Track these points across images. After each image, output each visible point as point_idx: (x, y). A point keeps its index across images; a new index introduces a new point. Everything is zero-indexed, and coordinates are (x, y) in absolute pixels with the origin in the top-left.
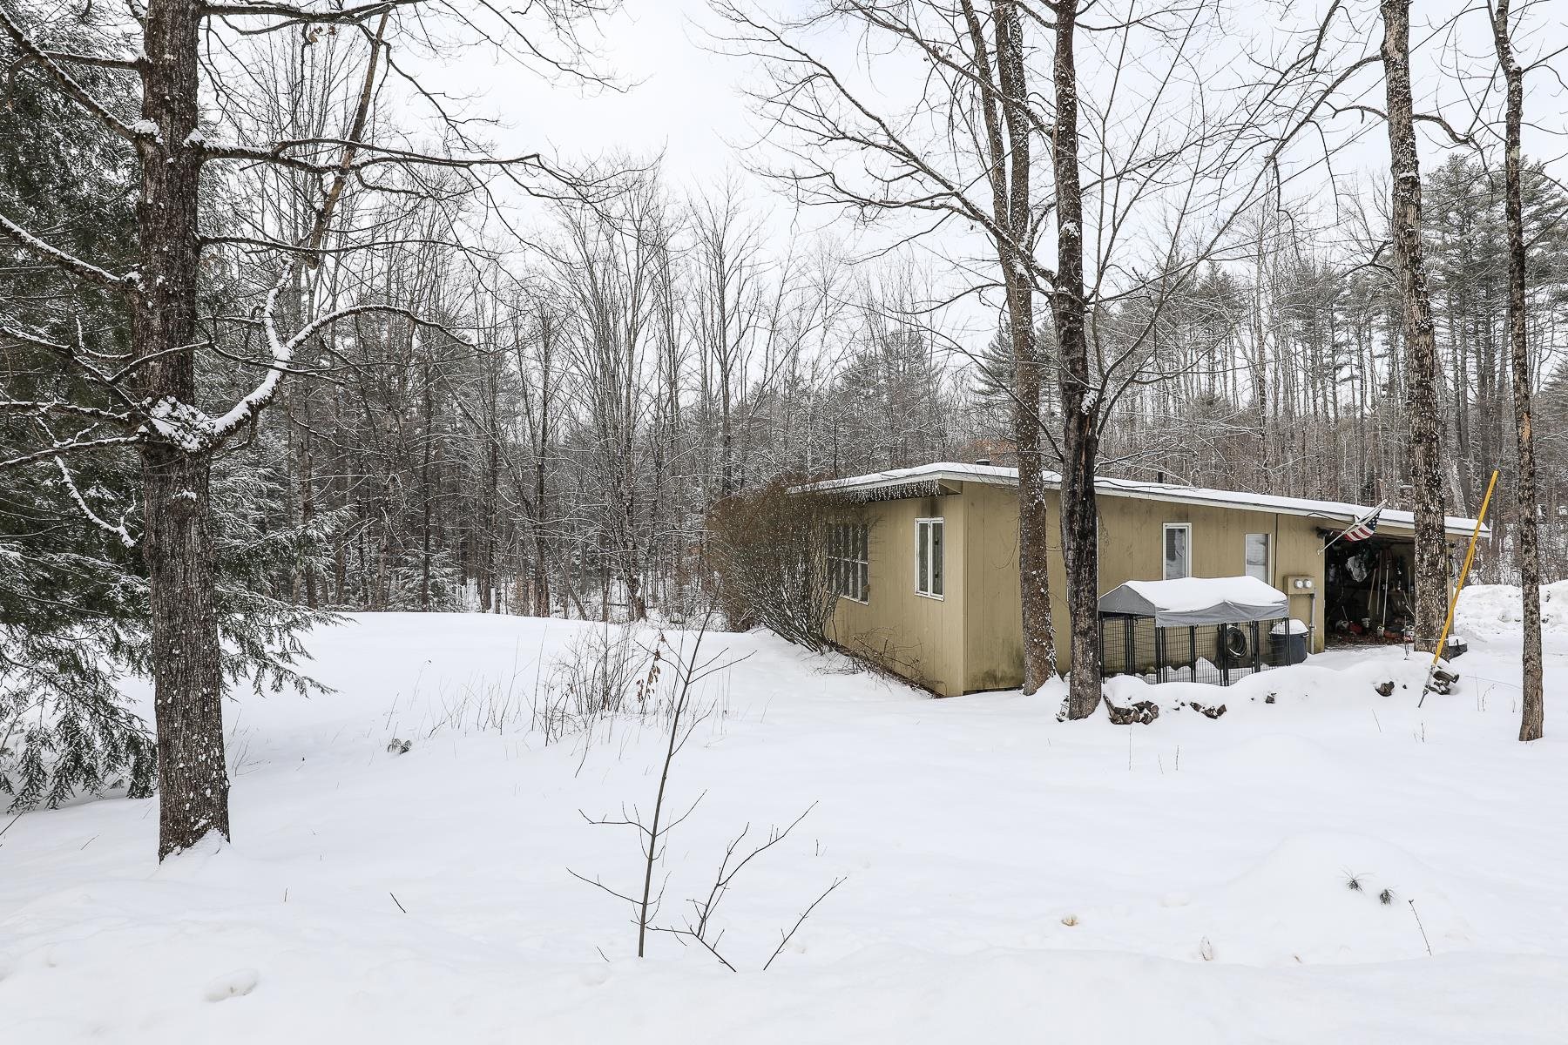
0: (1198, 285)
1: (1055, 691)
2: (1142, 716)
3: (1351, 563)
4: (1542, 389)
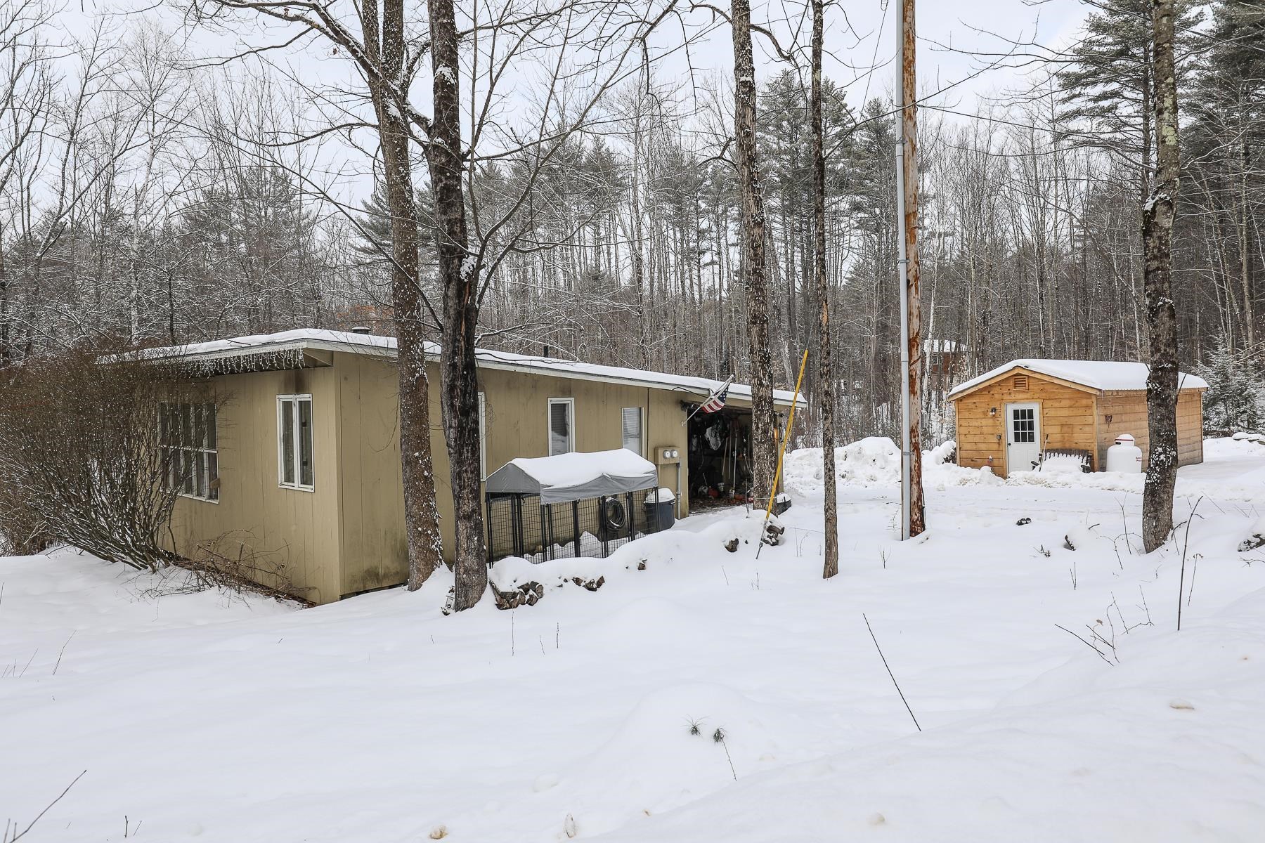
0: (584, 158)
1: (441, 581)
2: (527, 597)
3: (709, 433)
4: (844, 283)
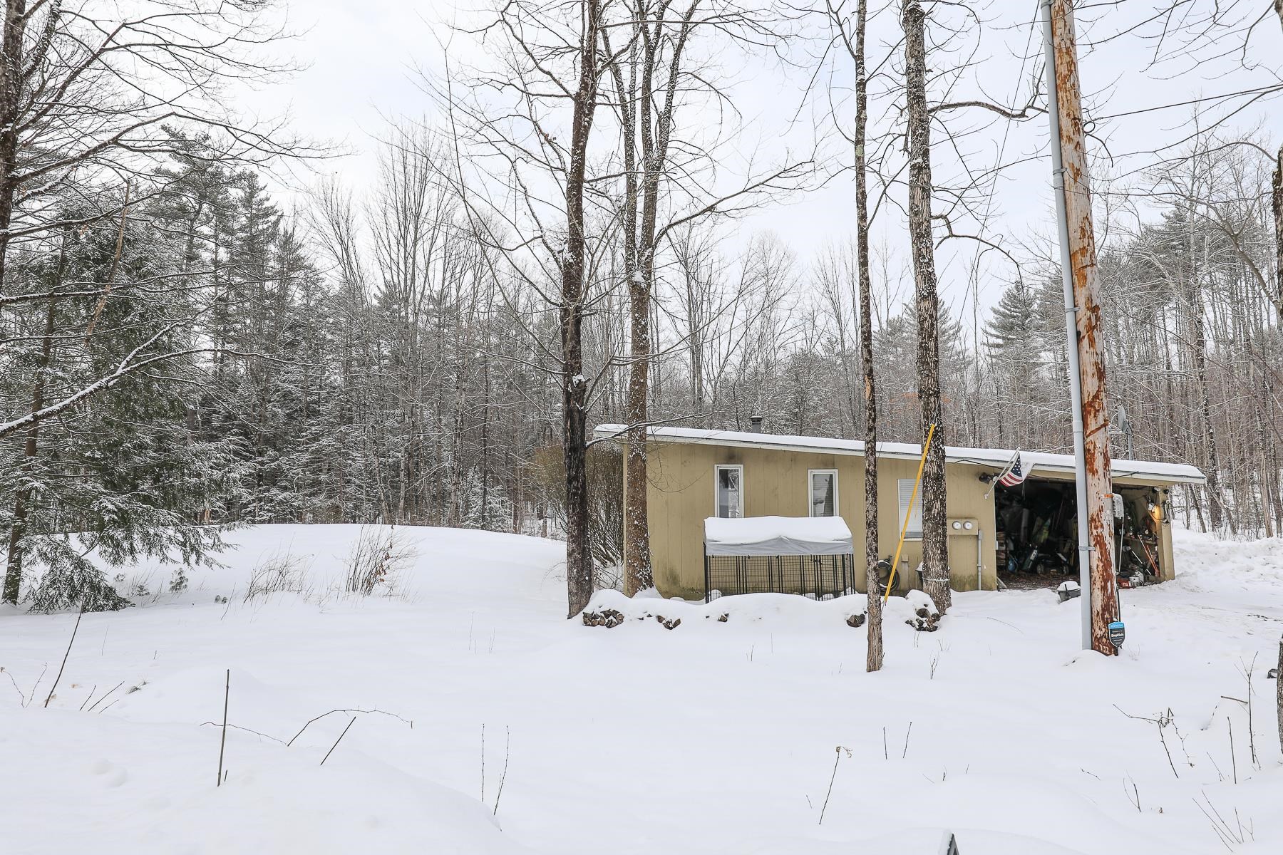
2: (607, 621)
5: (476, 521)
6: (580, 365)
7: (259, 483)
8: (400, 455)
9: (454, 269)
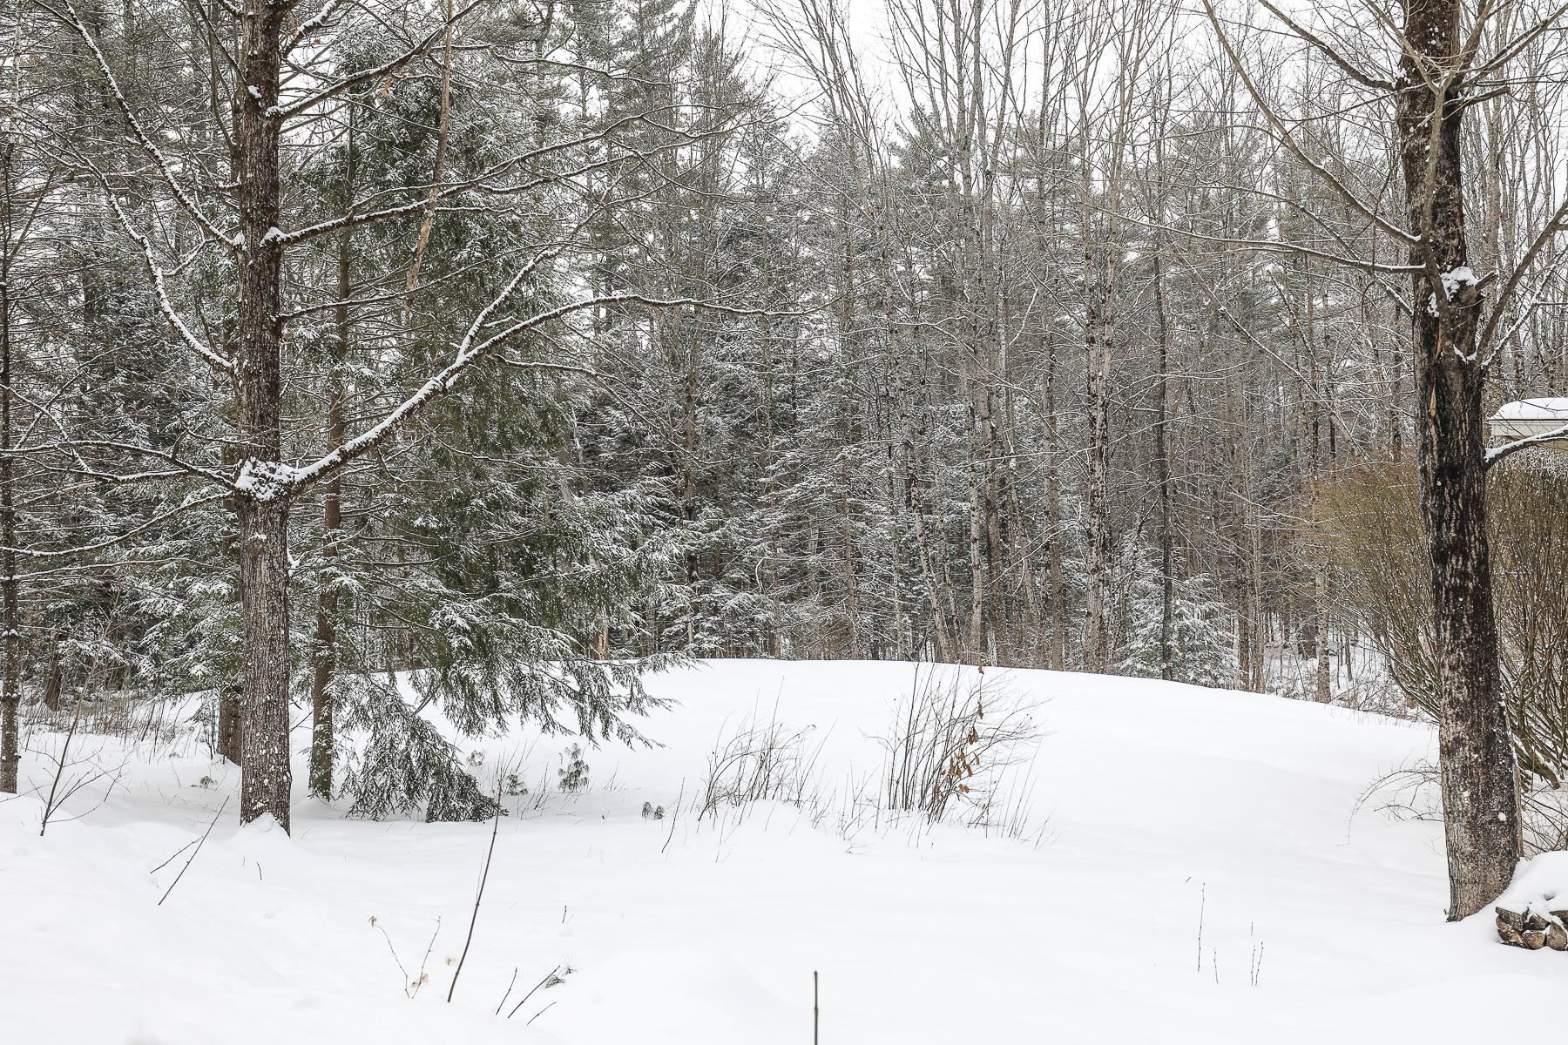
5: (1148, 658)
6: (1462, 242)
7: (691, 573)
8: (965, 506)
9: (1070, 50)
